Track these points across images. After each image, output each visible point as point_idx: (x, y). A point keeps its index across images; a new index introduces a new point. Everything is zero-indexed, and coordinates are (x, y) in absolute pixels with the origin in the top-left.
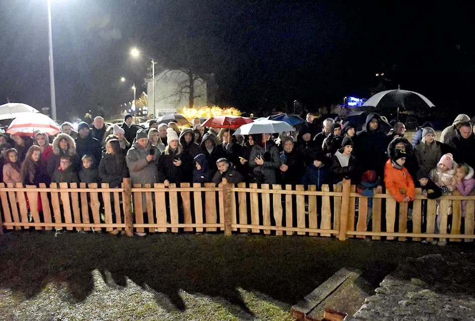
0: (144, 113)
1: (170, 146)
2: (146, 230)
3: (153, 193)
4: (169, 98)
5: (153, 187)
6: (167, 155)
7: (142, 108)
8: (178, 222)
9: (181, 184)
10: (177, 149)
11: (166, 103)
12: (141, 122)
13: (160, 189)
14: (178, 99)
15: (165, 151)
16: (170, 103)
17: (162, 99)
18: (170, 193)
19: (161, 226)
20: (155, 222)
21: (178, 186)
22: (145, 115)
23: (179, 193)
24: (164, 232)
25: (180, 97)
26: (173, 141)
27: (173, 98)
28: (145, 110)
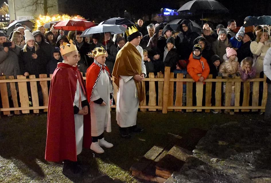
0: (6, 19)
1: (27, 45)
2: (12, 112)
3: (16, 83)
4: (27, 8)
5: (16, 78)
6: (25, 52)
7: (5, 16)
8: (38, 105)
9: (40, 75)
10: (34, 47)
11: (25, 11)
12: (5, 27)
13: (22, 80)
14: (35, 8)
15: (24, 49)
16: (28, 12)
17: (21, 8)
18: (31, 83)
19: (25, 109)
20: (20, 106)
21: (37, 77)
22: (8, 21)
23: (38, 83)
24: (28, 114)
25: (36, 7)
26: (30, 41)
27: (31, 8)
28: (7, 17)
